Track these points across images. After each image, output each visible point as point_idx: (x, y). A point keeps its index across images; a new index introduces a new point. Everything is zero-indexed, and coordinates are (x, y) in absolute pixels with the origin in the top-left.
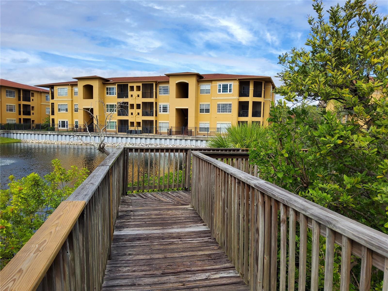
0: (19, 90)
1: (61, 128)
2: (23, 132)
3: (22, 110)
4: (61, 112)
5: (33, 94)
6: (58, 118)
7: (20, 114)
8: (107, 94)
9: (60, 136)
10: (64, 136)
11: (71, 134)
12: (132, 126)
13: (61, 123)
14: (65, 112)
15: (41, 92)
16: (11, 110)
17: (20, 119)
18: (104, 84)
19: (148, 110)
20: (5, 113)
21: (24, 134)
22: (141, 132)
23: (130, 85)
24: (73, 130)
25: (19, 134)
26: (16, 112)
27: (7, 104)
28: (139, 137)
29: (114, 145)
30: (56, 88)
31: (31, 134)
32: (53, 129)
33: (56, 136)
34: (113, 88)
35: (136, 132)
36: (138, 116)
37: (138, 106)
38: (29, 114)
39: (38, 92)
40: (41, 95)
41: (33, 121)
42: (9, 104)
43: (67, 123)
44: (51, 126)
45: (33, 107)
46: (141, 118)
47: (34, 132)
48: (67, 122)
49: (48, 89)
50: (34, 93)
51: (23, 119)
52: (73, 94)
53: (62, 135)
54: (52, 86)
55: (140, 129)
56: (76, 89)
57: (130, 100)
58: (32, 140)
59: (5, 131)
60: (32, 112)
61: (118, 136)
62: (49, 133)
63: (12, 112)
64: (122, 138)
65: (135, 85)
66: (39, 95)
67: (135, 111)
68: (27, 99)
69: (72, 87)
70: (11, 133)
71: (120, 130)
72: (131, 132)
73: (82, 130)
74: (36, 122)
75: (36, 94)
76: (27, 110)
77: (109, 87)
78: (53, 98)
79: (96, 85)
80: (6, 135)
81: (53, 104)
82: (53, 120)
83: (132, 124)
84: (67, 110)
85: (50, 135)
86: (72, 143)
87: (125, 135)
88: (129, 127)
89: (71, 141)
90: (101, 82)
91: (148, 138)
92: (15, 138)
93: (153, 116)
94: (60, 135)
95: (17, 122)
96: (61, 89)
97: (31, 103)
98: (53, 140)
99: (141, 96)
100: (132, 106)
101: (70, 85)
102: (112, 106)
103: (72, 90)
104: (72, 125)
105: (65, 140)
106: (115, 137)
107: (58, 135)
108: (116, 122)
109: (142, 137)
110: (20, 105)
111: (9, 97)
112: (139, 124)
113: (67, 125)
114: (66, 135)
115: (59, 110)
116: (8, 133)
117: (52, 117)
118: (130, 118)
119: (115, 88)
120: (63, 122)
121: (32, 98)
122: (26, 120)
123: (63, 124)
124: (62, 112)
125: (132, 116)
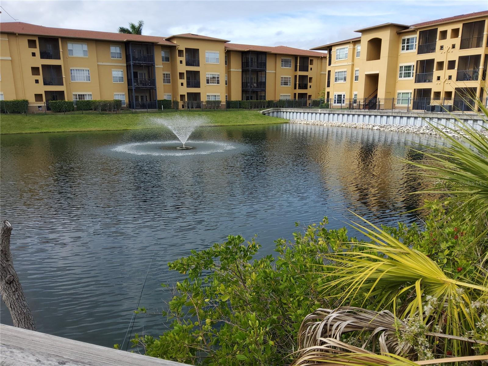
0: (295, 57)
1: (336, 104)
3: (298, 83)
4: (338, 82)
5: (311, 61)
6: (334, 90)
7: (295, 88)
8: (403, 49)
9: (331, 115)
10: (336, 115)
11: (345, 113)
13: (337, 98)
14: (342, 81)
15: (321, 57)
16: (286, 84)
17: (295, 94)
18: (399, 34)
19: (470, 71)
20: (279, 86)
21: (293, 112)
22: (451, 109)
23: (440, 29)
24: (351, 107)
25: (288, 113)
26: (291, 85)
27: (282, 76)
28: (446, 116)
29: (401, 129)
30: (334, 49)
31: (301, 113)
32: (327, 106)
33: (327, 115)
34: (413, 39)
35: (441, 109)
36: (450, 81)
37: (451, 64)
38: (305, 87)
39: (318, 58)
40: (322, 62)
41: (310, 96)
42: (283, 76)
43: (344, 98)
44: (326, 102)
45: (311, 78)
46: (452, 86)
47: (304, 110)
48: (344, 95)
49: (326, 52)
50: (313, 60)
51: (298, 93)
52: (354, 54)
53: (334, 114)
54: (329, 48)
55: (451, 103)
56: (359, 48)
57: (437, 56)
58: (300, 121)
59: (275, 109)
60: (309, 84)
61: (409, 115)
62: (320, 111)
63: (287, 86)
64: (416, 118)
65: (449, 29)
66: (319, 61)
67: (445, 73)
68: (304, 68)
69: (354, 45)
70: (281, 112)
71: (417, 106)
72: (433, 109)
73: (362, 107)
74: (313, 98)
75: (315, 61)
76: (303, 82)
77: (406, 37)
78: (330, 64)
79: (385, 37)
80: (275, 113)
81: (329, 72)
82: (328, 93)
83: (437, 94)
84: (345, 79)
85: (320, 114)
86: (344, 126)
87: (420, 113)
88: (432, 101)
89: (344, 122)
90: (395, 30)
92: (285, 117)
93: (477, 79)
94: (332, 113)
95: (290, 98)
96: (341, 50)
97: (309, 74)
98: (324, 120)
99: (458, 46)
100: (440, 65)
101: (352, 42)
102: (408, 68)
103: (354, 49)
104: (350, 99)
105: (338, 121)
106: (405, 117)
107: (329, 114)
108: (411, 93)
109: (450, 117)
110: (296, 76)
111: (285, 67)
112: (448, 95)
113: (344, 100)
114: (338, 114)
115: (336, 79)
116: (277, 112)
117: (327, 89)
118: (434, 86)
119: (416, 38)
120: (340, 96)
121: (310, 66)
122: (302, 96)
123: (340, 99)
124: (340, 82)
125: (439, 82)
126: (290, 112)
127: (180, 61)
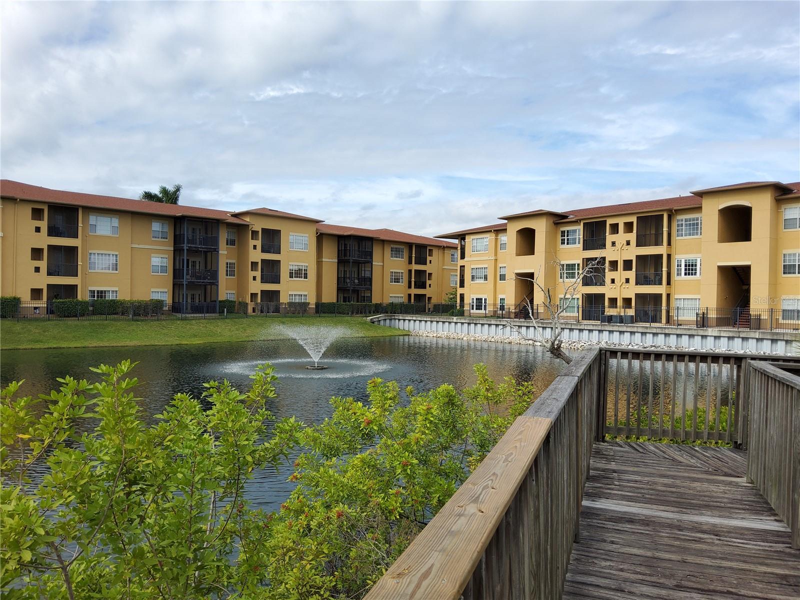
0: (410, 245)
1: (475, 311)
2: (414, 319)
3: (413, 280)
4: (475, 282)
5: (431, 251)
6: (471, 293)
7: (410, 287)
8: (563, 243)
9: (472, 325)
10: (479, 326)
11: (493, 322)
12: (613, 307)
13: (475, 302)
14: (482, 281)
15: (444, 247)
16: (397, 280)
17: (410, 295)
18: (556, 224)
19: (651, 272)
20: (389, 285)
21: (415, 321)
22: (633, 320)
23: (610, 221)
24: (495, 316)
25: (407, 321)
26: (404, 283)
27: (391, 271)
28: (629, 330)
29: (573, 345)
30: (468, 239)
31: (426, 321)
32: (461, 313)
33: (466, 325)
34: (575, 231)
35: (621, 320)
36: (627, 285)
37: (628, 265)
38: (423, 286)
39: (439, 247)
40: (444, 253)
41: (430, 298)
42: (394, 271)
43: (485, 302)
44: (458, 308)
45: (430, 274)
46: (632, 290)
47: (431, 318)
48: (485, 300)
49: (456, 241)
50: (432, 250)
51: (415, 295)
52: (498, 247)
53: (476, 324)
54: (462, 236)
55: (631, 312)
56: (503, 238)
57: (609, 254)
58: (427, 333)
59: (388, 316)
60: (428, 282)
61: (582, 327)
62: (455, 319)
63: (398, 284)
64: (590, 331)
65: (621, 221)
66: (441, 251)
67: (620, 275)
68: (422, 260)
69: (497, 236)
70: (395, 319)
71: (587, 316)
72: (610, 319)
73: (513, 315)
74: (434, 301)
75: (435, 252)
76: (421, 279)
77: (566, 229)
78: (463, 257)
79: (541, 228)
80: (388, 321)
81: (462, 267)
82: (462, 296)
83: (613, 302)
84: (486, 278)
85: (456, 323)
86: (493, 340)
87: (596, 325)
88: (606, 310)
89: (492, 335)
90: (551, 220)
91: (650, 333)
92: (401, 328)
93: (660, 283)
94: (473, 323)
95: (404, 300)
96: (478, 240)
97: (427, 268)
98: (462, 333)
99: (633, 242)
100: (614, 265)
101: (494, 231)
102: (571, 267)
103: (496, 239)
104: (495, 305)
105: (482, 333)
106: (576, 329)
107: (469, 324)
108: (578, 299)
109: (635, 330)
110: (410, 271)
111: (396, 259)
112: (627, 302)
113: (485, 306)
114: (483, 325)
115: (473, 278)
116: (391, 320)
117: (460, 291)
118: (608, 291)
119: (579, 230)
120: (479, 300)
121: (429, 258)
122: (419, 297)
123: (479, 304)
124: (478, 281)
125: (613, 286)
126: (409, 320)
127: (254, 246)
